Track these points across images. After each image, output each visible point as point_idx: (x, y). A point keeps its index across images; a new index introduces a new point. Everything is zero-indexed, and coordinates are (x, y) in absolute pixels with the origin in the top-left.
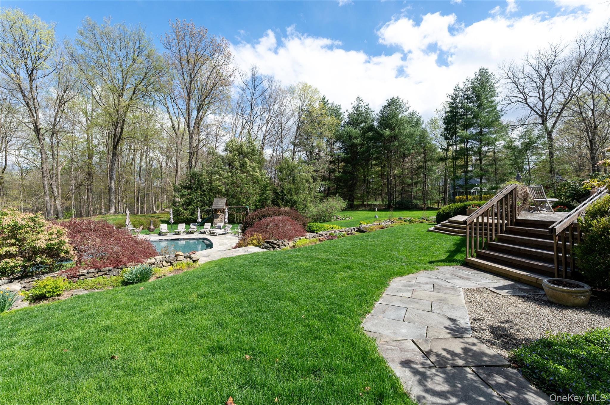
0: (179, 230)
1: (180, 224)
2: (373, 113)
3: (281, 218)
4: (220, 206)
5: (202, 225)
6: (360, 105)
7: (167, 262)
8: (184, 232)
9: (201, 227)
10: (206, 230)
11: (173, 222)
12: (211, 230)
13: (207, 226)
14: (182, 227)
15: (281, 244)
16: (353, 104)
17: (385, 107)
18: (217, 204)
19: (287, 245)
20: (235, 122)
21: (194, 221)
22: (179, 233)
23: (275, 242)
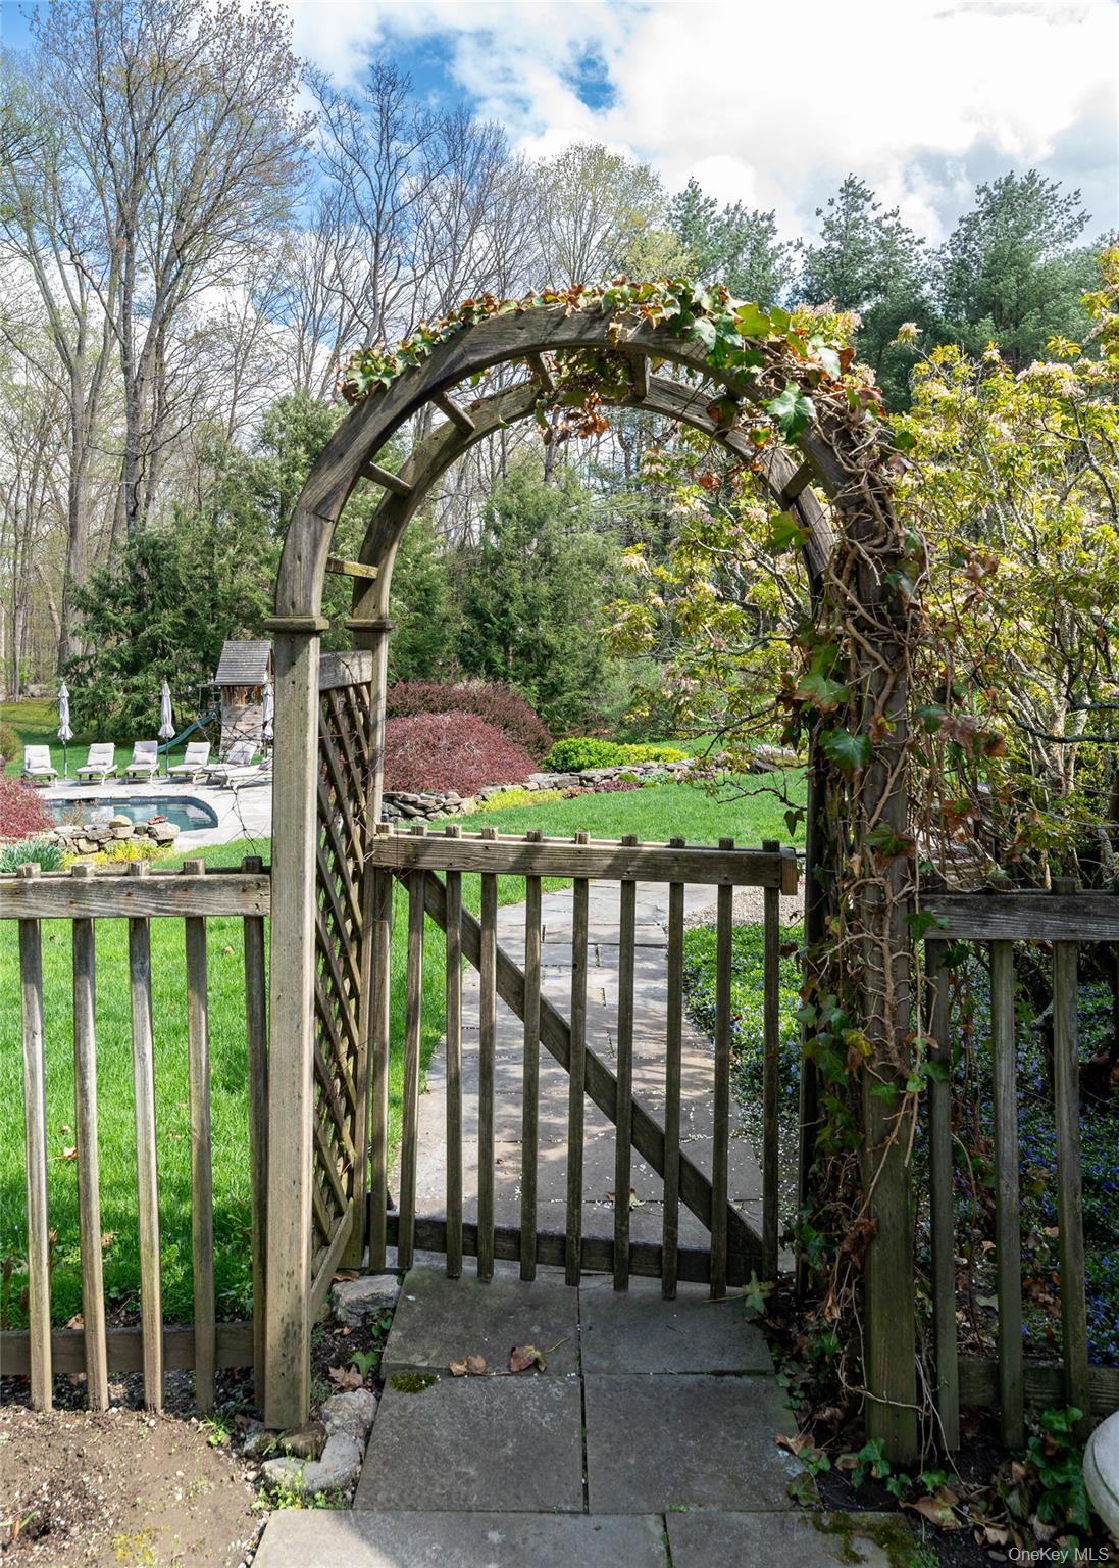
0: (94, 768)
1: (95, 747)
2: (920, 249)
3: (445, 719)
4: (247, 676)
5: (175, 749)
6: (857, 215)
7: (89, 841)
8: (113, 775)
9: (174, 758)
10: (191, 768)
11: (69, 735)
12: (212, 767)
13: (198, 753)
14: (102, 756)
15: (431, 804)
16: (826, 215)
17: (972, 222)
18: (233, 664)
19: (455, 809)
20: (313, 310)
21: (151, 733)
22: (91, 780)
23: (411, 797)
